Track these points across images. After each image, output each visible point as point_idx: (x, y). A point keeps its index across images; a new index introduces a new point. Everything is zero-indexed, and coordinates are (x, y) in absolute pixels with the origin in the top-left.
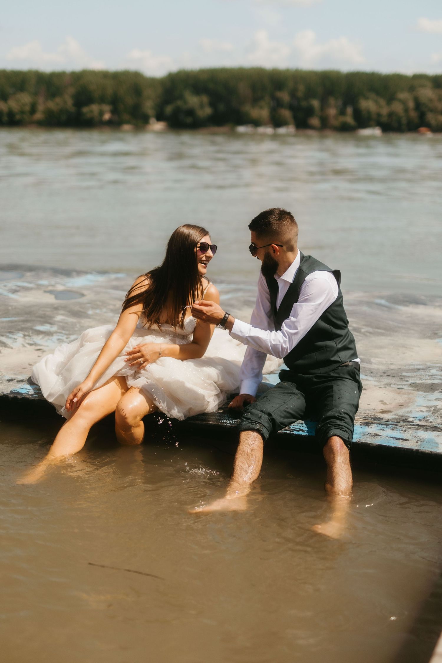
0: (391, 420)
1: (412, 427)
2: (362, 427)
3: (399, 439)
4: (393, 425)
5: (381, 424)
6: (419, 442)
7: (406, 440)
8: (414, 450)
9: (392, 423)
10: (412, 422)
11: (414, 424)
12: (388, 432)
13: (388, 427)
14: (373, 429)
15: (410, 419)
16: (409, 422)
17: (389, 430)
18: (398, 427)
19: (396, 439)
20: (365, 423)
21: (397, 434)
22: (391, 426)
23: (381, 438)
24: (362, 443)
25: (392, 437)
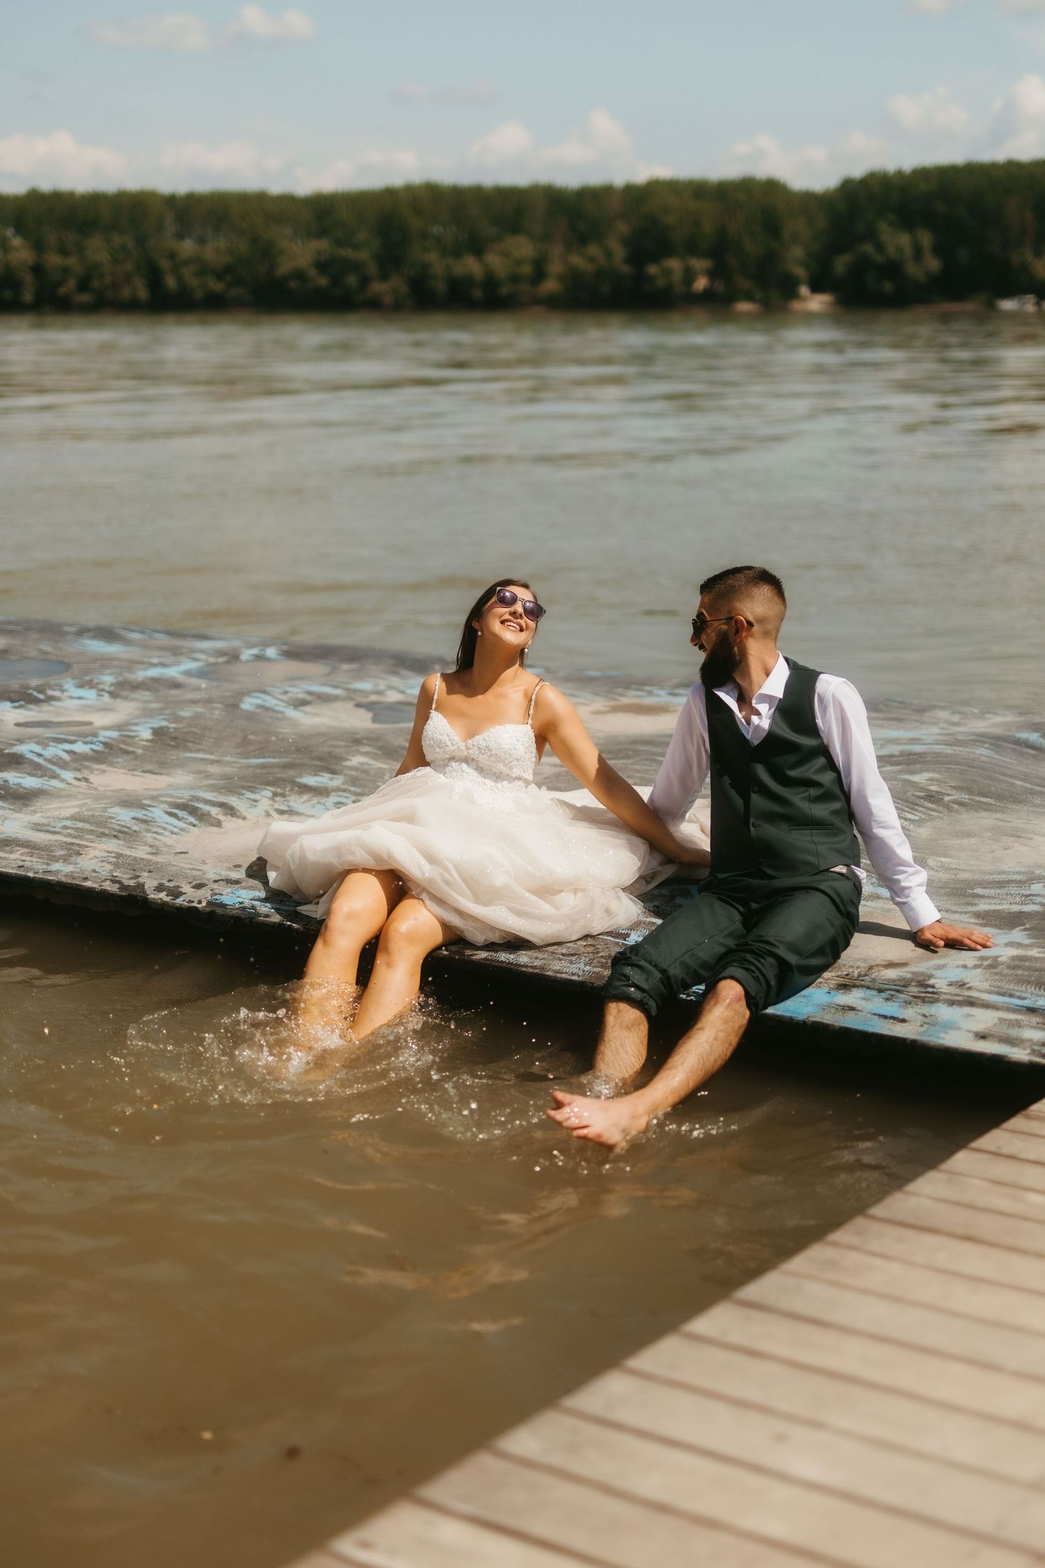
0: (894, 981)
1: (928, 997)
2: (830, 993)
3: (890, 1017)
4: (893, 990)
5: (871, 989)
6: (926, 1026)
7: (903, 1021)
8: (908, 1042)
9: (894, 987)
10: (933, 987)
11: (935, 990)
12: (878, 1004)
13: (882, 994)
14: (852, 998)
15: (931, 982)
16: (929, 986)
17: (881, 1000)
18: (898, 995)
19: (885, 1017)
20: (842, 985)
21: (892, 1009)
22: (888, 992)
23: (856, 1014)
24: (814, 1023)
25: (876, 1014)
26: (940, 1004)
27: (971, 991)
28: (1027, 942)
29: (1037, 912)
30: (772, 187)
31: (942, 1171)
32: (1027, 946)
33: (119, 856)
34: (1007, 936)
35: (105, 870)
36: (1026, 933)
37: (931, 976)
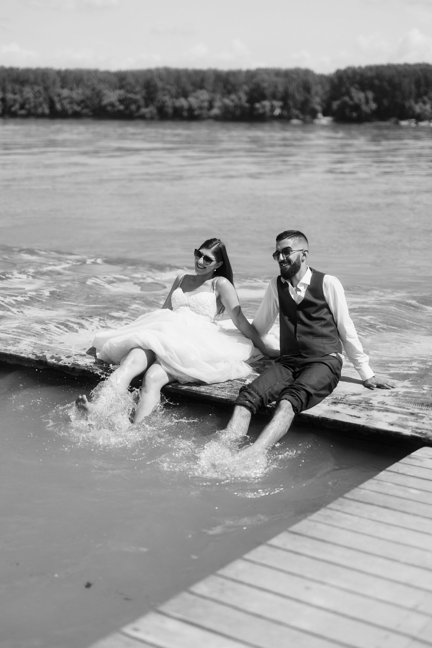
0: (356, 401)
1: (369, 408)
2: (329, 406)
3: (354, 416)
4: (355, 405)
5: (346, 404)
6: (368, 420)
7: (359, 417)
8: (361, 426)
9: (355, 404)
10: (371, 404)
11: (372, 405)
12: (349, 410)
13: (351, 406)
14: (338, 407)
15: (371, 402)
18: (357, 407)
19: (352, 416)
20: (334, 402)
21: (355, 412)
22: (353, 405)
23: (339, 414)
24: (322, 417)
25: (349, 415)
26: (374, 411)
27: (387, 406)
28: (411, 386)
29: (415, 374)
30: (307, 72)
31: (374, 479)
32: (410, 387)
33: (36, 344)
34: (402, 383)
35: (30, 349)
36: (410, 382)
37: (370, 399)
